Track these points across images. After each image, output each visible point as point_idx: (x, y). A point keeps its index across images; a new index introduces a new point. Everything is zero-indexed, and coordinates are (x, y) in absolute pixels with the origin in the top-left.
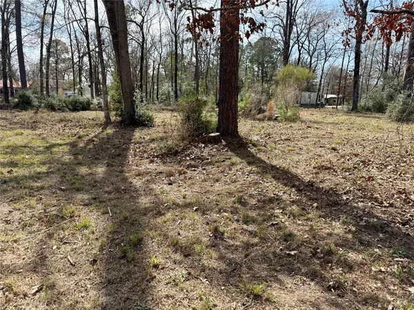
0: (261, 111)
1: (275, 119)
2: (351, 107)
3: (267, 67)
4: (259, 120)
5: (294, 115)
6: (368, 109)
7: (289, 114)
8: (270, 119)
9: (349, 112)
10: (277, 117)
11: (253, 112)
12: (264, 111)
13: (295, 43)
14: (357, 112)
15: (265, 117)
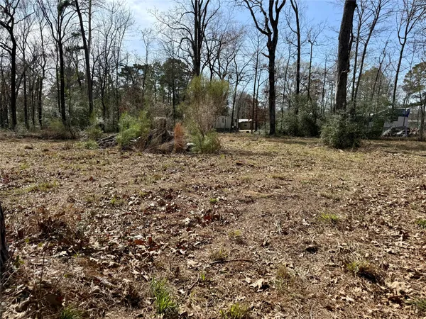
0: (166, 138)
1: (188, 150)
2: (269, 131)
3: (178, 90)
4: (164, 152)
5: (214, 142)
6: (285, 133)
7: (206, 142)
8: (180, 150)
9: (268, 136)
10: (190, 147)
11: (154, 140)
12: (171, 138)
13: (205, 64)
14: (276, 136)
15: (172, 147)
